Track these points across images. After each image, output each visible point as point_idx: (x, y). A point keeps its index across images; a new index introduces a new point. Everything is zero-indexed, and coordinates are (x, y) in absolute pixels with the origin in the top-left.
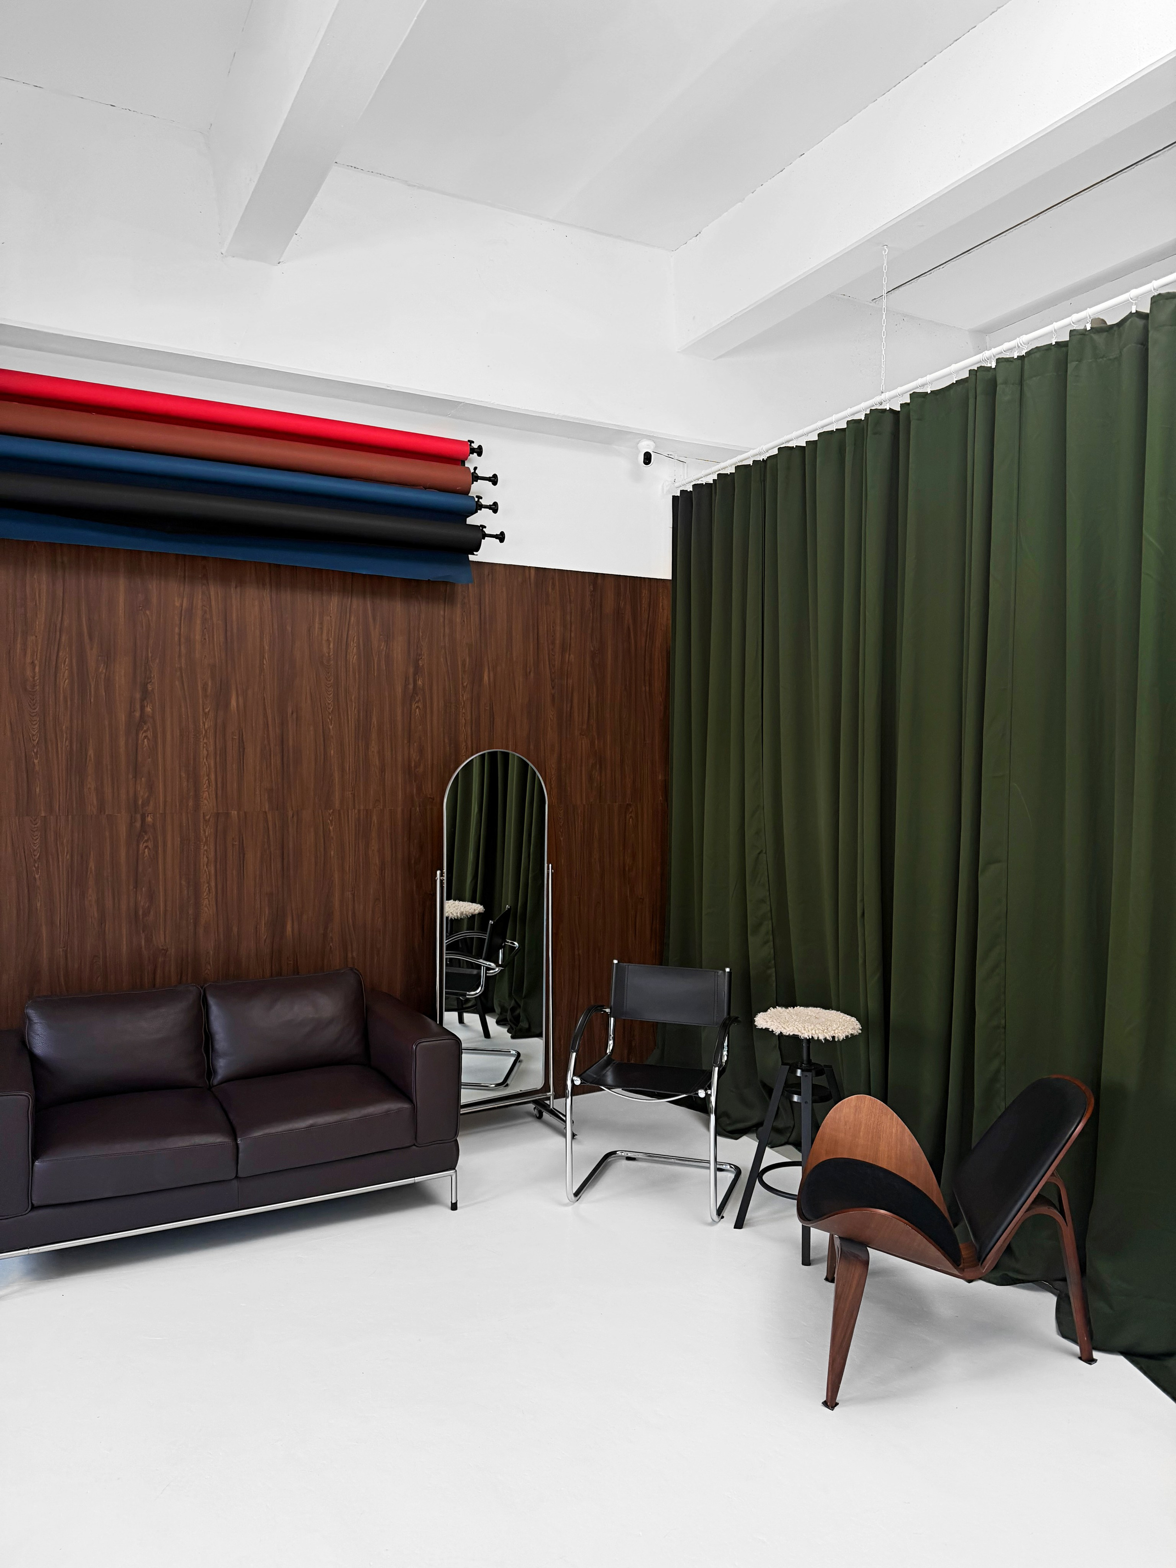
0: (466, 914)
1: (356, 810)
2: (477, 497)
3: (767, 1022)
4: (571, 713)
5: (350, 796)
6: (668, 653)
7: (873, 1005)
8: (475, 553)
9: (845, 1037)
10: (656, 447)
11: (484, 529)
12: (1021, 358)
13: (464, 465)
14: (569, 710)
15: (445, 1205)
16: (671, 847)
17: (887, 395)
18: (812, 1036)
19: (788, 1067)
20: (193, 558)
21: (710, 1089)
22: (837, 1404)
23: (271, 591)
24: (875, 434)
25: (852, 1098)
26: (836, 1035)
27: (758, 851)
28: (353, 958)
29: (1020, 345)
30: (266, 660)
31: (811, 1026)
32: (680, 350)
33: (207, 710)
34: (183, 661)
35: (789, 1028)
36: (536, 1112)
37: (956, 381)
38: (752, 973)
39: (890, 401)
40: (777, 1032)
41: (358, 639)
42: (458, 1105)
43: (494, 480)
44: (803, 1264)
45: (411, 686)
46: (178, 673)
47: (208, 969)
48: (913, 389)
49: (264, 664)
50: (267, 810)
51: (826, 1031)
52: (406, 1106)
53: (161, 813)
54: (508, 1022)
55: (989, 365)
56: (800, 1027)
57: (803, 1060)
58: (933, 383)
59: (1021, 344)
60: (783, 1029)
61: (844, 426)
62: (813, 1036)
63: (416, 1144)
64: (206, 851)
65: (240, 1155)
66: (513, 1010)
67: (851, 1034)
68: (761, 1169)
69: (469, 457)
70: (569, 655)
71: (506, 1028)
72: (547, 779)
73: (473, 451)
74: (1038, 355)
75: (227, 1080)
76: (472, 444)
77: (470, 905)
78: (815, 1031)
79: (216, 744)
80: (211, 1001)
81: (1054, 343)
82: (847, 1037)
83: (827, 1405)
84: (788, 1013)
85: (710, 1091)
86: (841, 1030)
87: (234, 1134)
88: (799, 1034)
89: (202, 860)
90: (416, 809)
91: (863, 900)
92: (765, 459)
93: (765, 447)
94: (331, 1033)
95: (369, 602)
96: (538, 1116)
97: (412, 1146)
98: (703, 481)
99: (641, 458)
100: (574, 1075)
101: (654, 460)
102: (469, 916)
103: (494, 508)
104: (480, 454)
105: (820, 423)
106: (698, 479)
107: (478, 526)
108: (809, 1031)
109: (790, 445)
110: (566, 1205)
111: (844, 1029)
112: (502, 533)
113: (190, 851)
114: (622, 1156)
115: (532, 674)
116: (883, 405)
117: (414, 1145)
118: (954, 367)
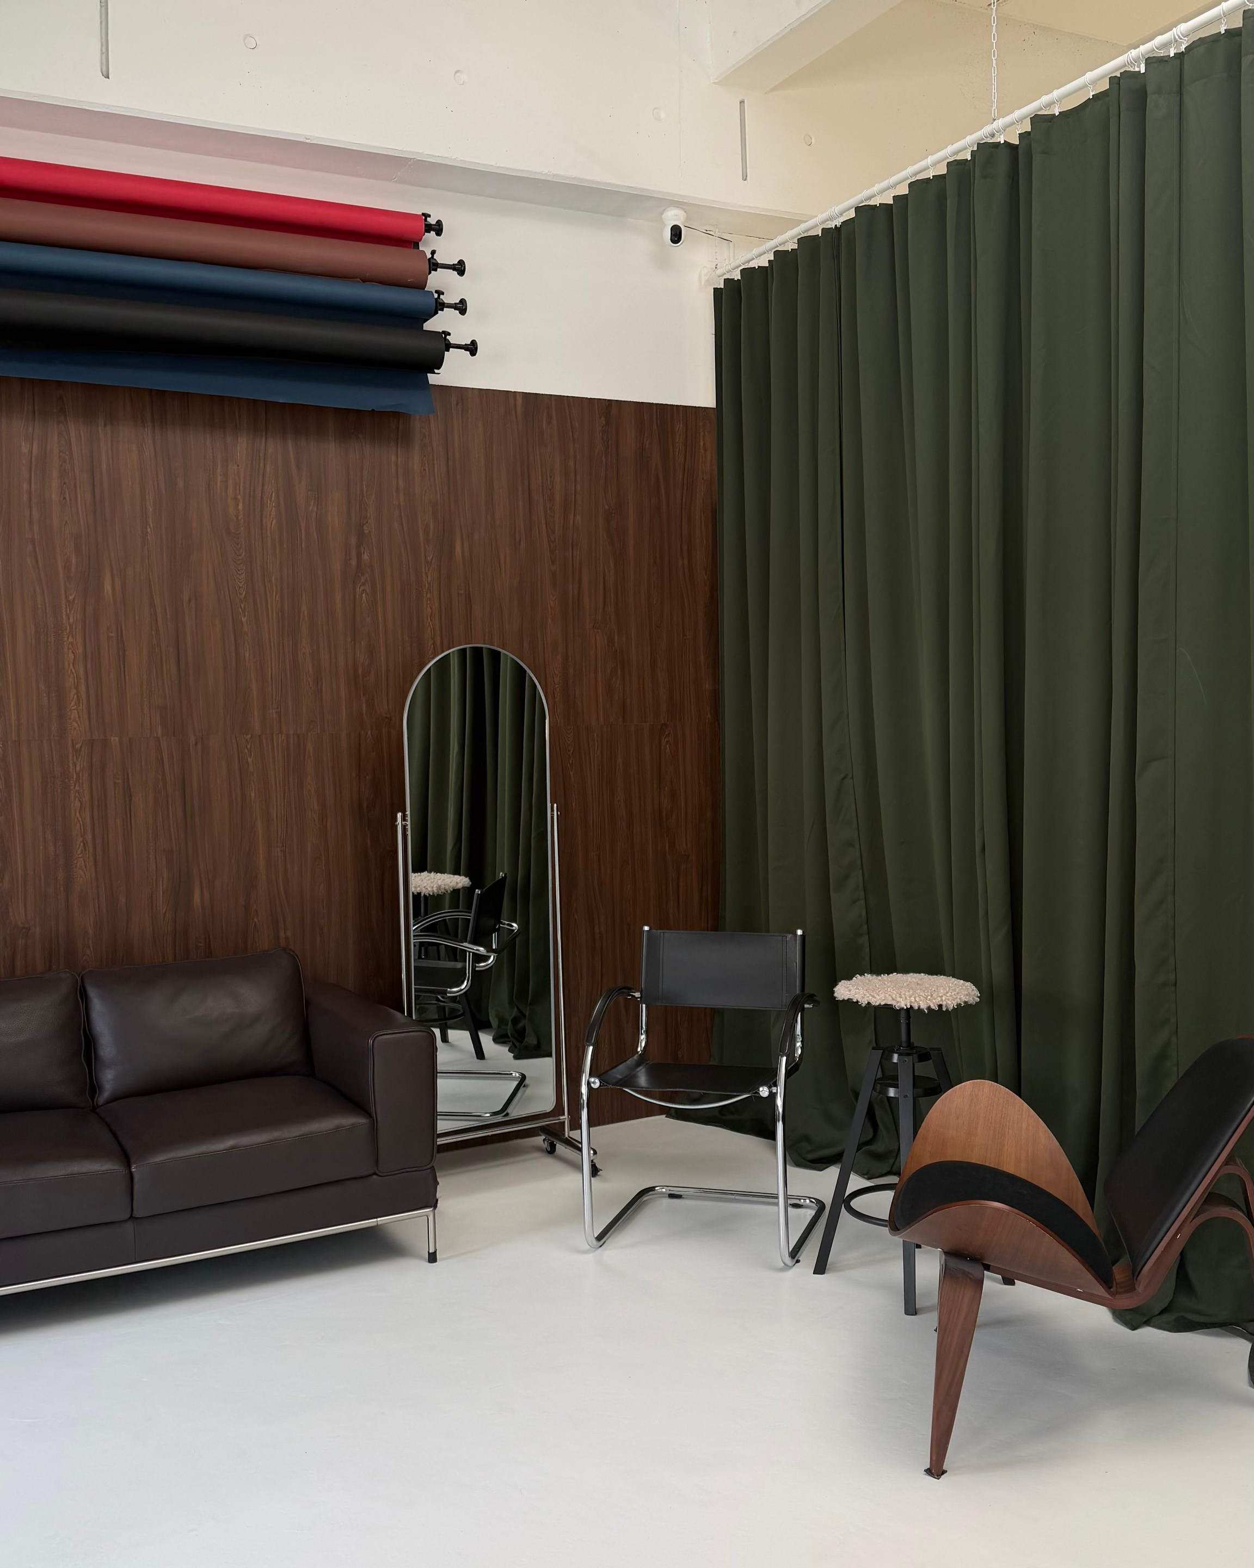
0: (445, 889)
1: (283, 736)
2: (436, 292)
3: (850, 991)
4: (579, 597)
5: (274, 715)
6: (714, 511)
7: (999, 970)
8: (436, 371)
9: (957, 1005)
10: (687, 219)
11: (448, 337)
12: (1179, 56)
13: (419, 248)
14: (576, 593)
15: (420, 1257)
16: (724, 785)
17: (1000, 123)
18: (911, 1006)
19: (882, 1051)
20: (43, 383)
21: (775, 1085)
22: (944, 1472)
23: (154, 427)
24: (985, 177)
25: (965, 1086)
26: (944, 1003)
27: (842, 776)
28: (286, 938)
29: (1177, 37)
30: (150, 527)
31: (909, 991)
32: (717, 81)
33: (71, 598)
34: (36, 528)
35: (879, 995)
36: (545, 1145)
37: (1093, 96)
38: (838, 944)
39: (1004, 130)
40: (864, 1002)
41: (278, 496)
42: (435, 1135)
43: (460, 268)
44: (906, 1313)
45: (354, 562)
46: (30, 547)
47: (88, 955)
48: (1035, 112)
49: (147, 532)
50: (160, 734)
51: (929, 997)
52: (362, 1121)
53: (15, 741)
54: (509, 1038)
55: (1137, 69)
56: (894, 993)
57: (901, 1042)
58: (1063, 101)
59: (1179, 37)
60: (870, 998)
61: (943, 170)
62: (912, 1004)
63: (377, 1172)
64: (79, 793)
65: (136, 1187)
66: (515, 1021)
67: (965, 1002)
68: (847, 1194)
69: (424, 237)
70: (575, 515)
71: (507, 1047)
72: (549, 690)
73: (429, 228)
74: (1202, 49)
75: (115, 1099)
76: (428, 219)
77: (450, 878)
78: (915, 998)
79: (85, 646)
80: (92, 993)
81: (1223, 32)
82: (959, 1005)
83: (932, 1473)
84: (880, 980)
85: (775, 1088)
86: (951, 996)
87: (127, 1161)
88: (894, 1003)
89: (72, 804)
90: (367, 733)
91: (982, 829)
92: (838, 226)
93: (837, 209)
94: (260, 1032)
95: (290, 445)
96: (549, 1150)
97: (371, 1175)
98: (754, 264)
99: (667, 234)
100: (591, 1075)
101: (685, 237)
102: (449, 892)
103: (461, 307)
104: (439, 232)
105: (911, 169)
106: (748, 262)
107: (439, 332)
108: (906, 998)
109: (872, 203)
110: (586, 1252)
111: (954, 994)
112: (474, 343)
113: (56, 793)
114: (662, 1193)
115: (523, 543)
116: (995, 138)
117: (375, 1174)
118: (1089, 76)
